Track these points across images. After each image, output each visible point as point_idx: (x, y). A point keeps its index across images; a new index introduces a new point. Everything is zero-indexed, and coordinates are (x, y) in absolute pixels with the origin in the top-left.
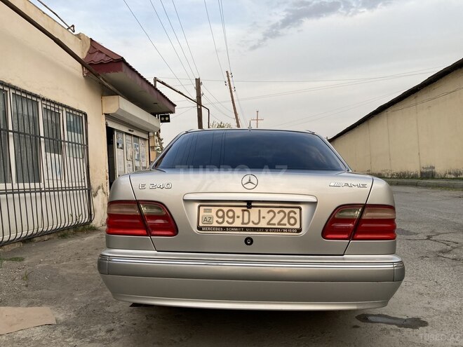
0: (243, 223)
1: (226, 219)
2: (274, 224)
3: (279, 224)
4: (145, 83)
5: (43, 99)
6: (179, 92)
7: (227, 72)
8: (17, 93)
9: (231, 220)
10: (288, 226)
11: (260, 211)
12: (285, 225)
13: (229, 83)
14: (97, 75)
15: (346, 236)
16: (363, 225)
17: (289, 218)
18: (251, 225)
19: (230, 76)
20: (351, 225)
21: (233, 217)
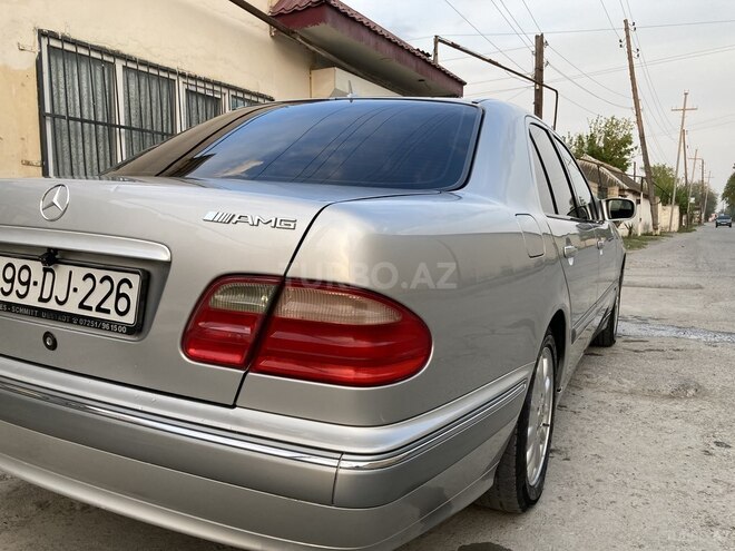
0: (41, 299)
1: (17, 285)
2: (90, 308)
3: (99, 309)
4: (384, 45)
5: (183, 75)
6: (490, 61)
7: (626, 21)
8: (130, 65)
9: (22, 290)
10: (113, 316)
11: (71, 273)
12: (108, 311)
13: (628, 42)
14: (290, 33)
15: (236, 358)
16: (277, 335)
17: (119, 296)
18: (52, 305)
19: (631, 28)
20: (247, 330)
21: (27, 283)
